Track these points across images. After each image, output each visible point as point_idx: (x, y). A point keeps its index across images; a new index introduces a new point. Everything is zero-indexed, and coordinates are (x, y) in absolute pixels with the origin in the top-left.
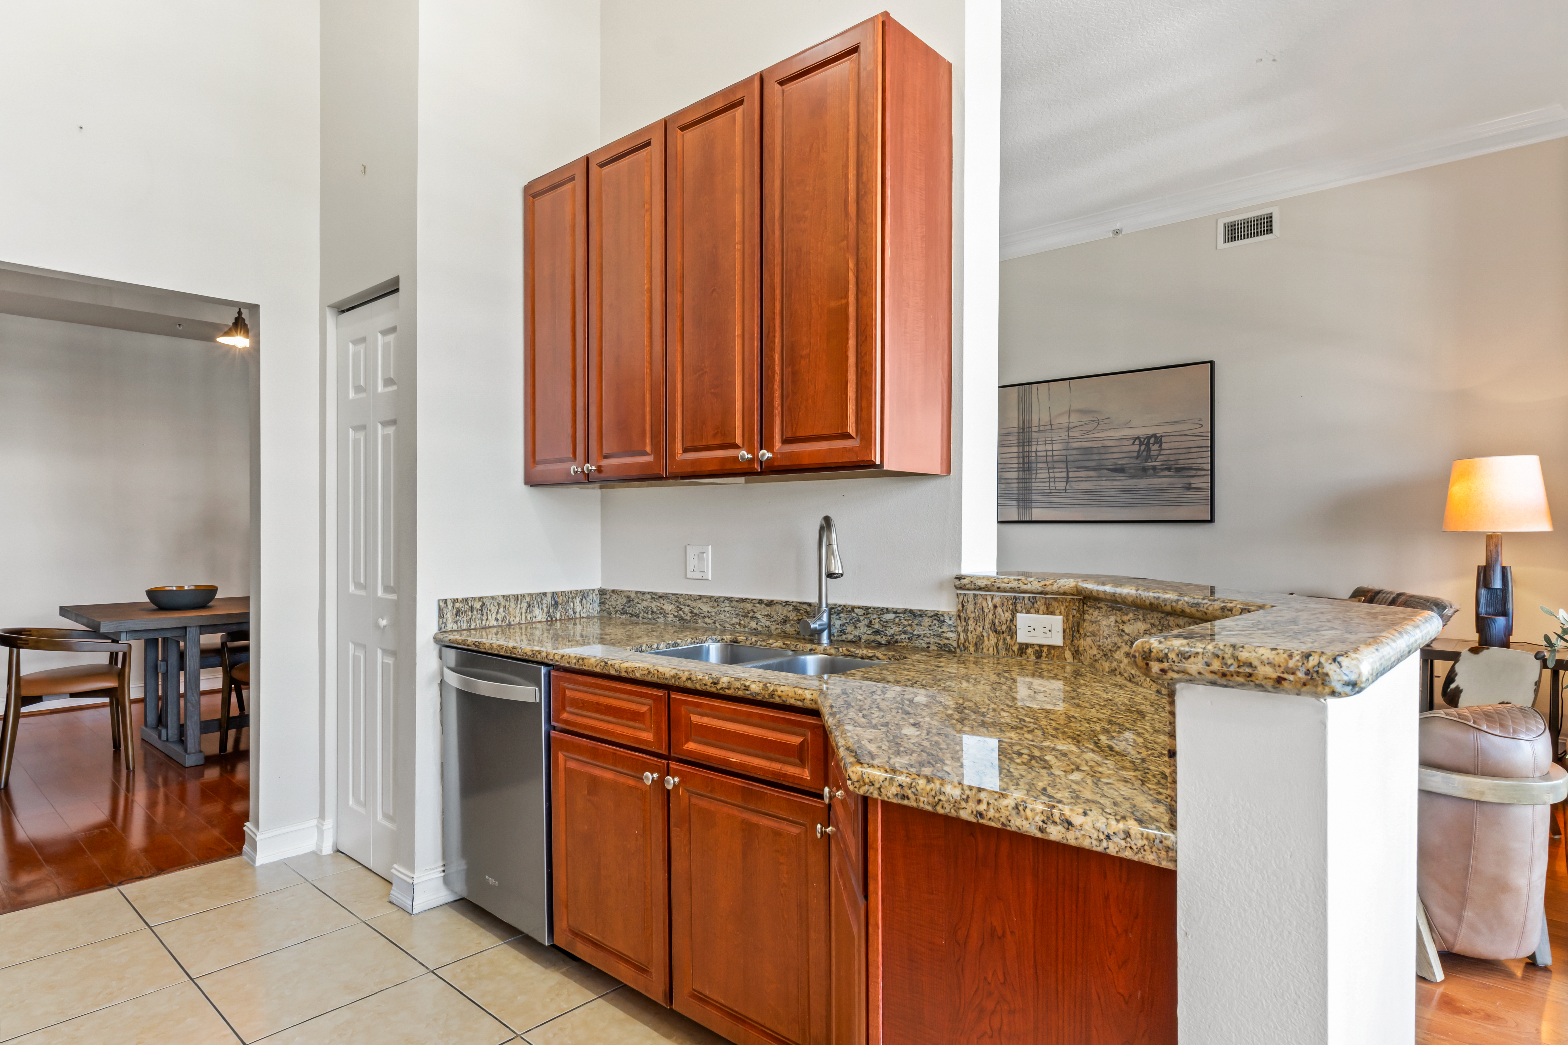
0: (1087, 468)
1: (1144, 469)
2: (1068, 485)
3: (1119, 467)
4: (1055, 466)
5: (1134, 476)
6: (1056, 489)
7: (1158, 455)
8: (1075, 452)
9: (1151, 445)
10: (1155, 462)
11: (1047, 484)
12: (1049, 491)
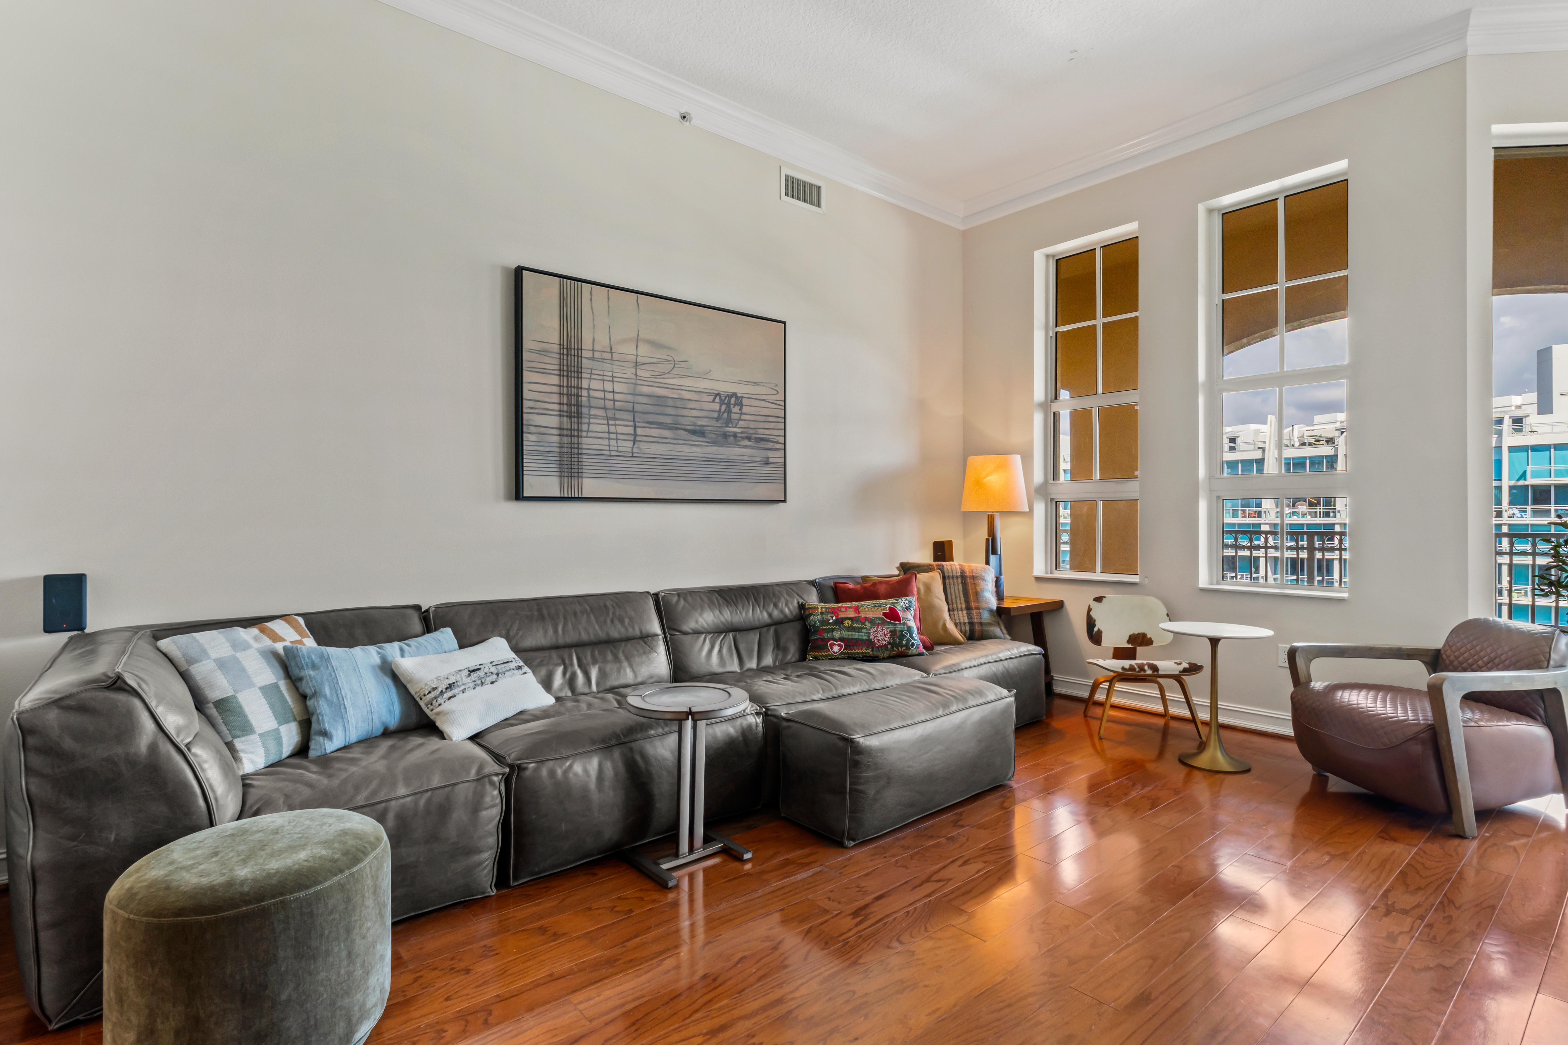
0: (661, 426)
1: (725, 436)
2: (636, 446)
3: (698, 428)
4: (617, 416)
5: (715, 443)
6: (618, 451)
7: (740, 420)
8: (644, 400)
9: (732, 406)
10: (736, 427)
11: (606, 442)
12: (608, 453)
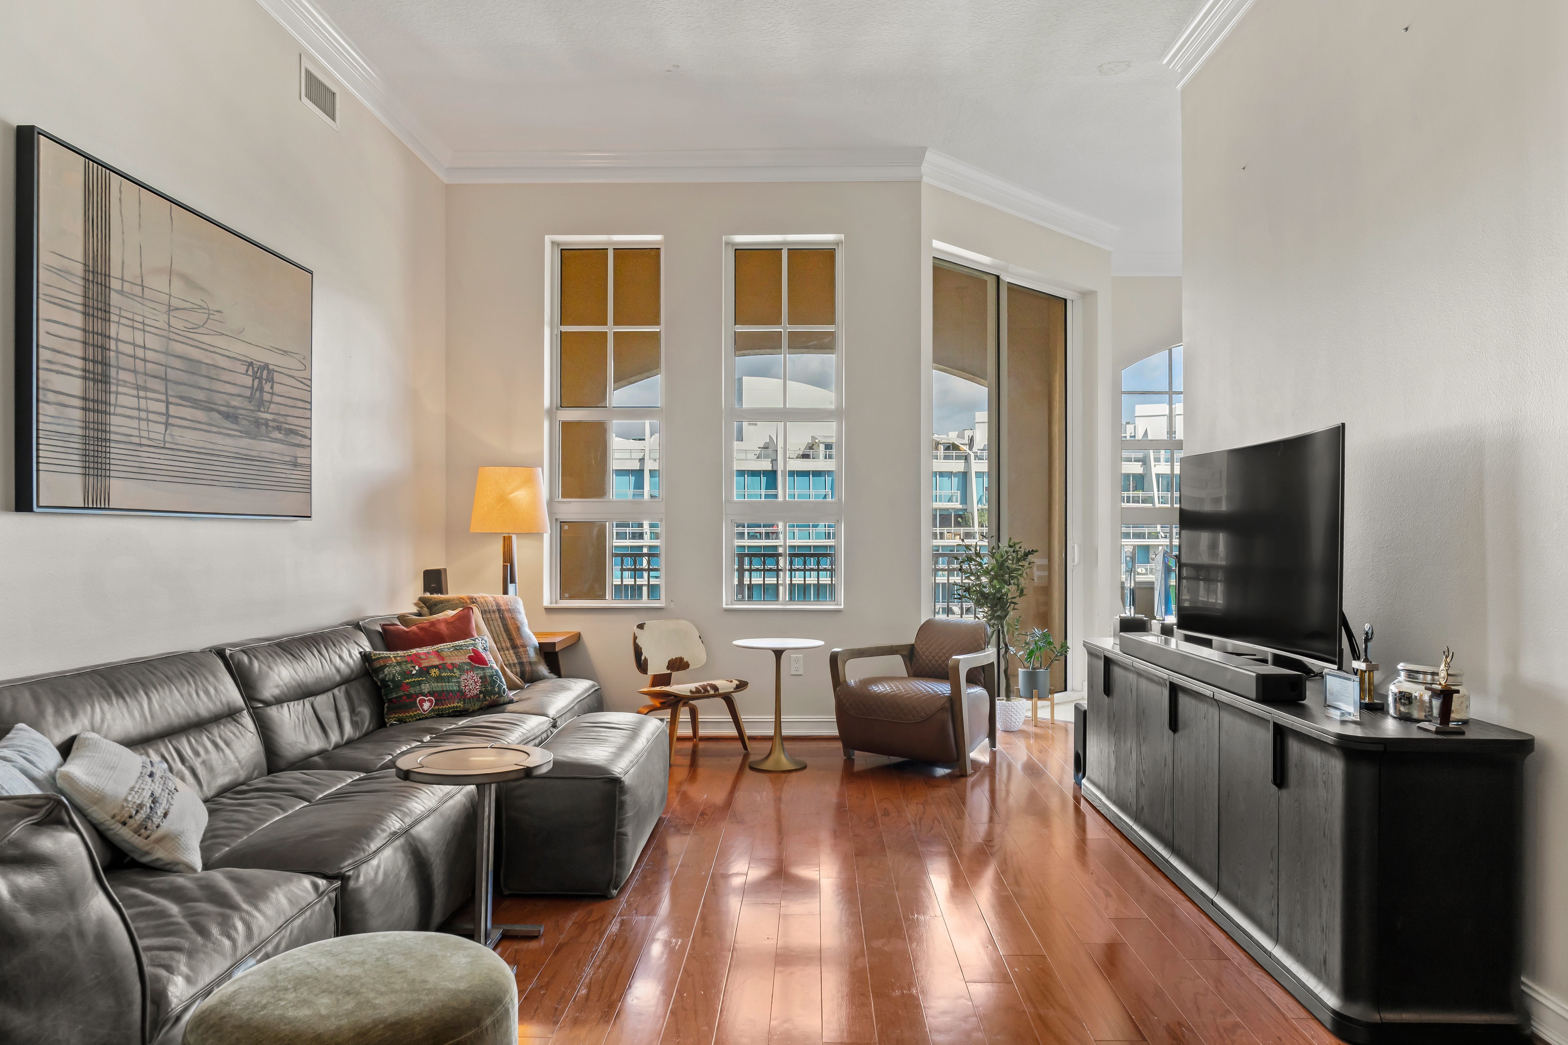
0: (195, 404)
1: (257, 423)
2: (168, 432)
3: (231, 410)
4: (148, 385)
5: (248, 434)
6: (149, 439)
7: (271, 402)
8: (177, 363)
9: (264, 382)
10: (267, 413)
11: (134, 423)
12: (137, 440)
